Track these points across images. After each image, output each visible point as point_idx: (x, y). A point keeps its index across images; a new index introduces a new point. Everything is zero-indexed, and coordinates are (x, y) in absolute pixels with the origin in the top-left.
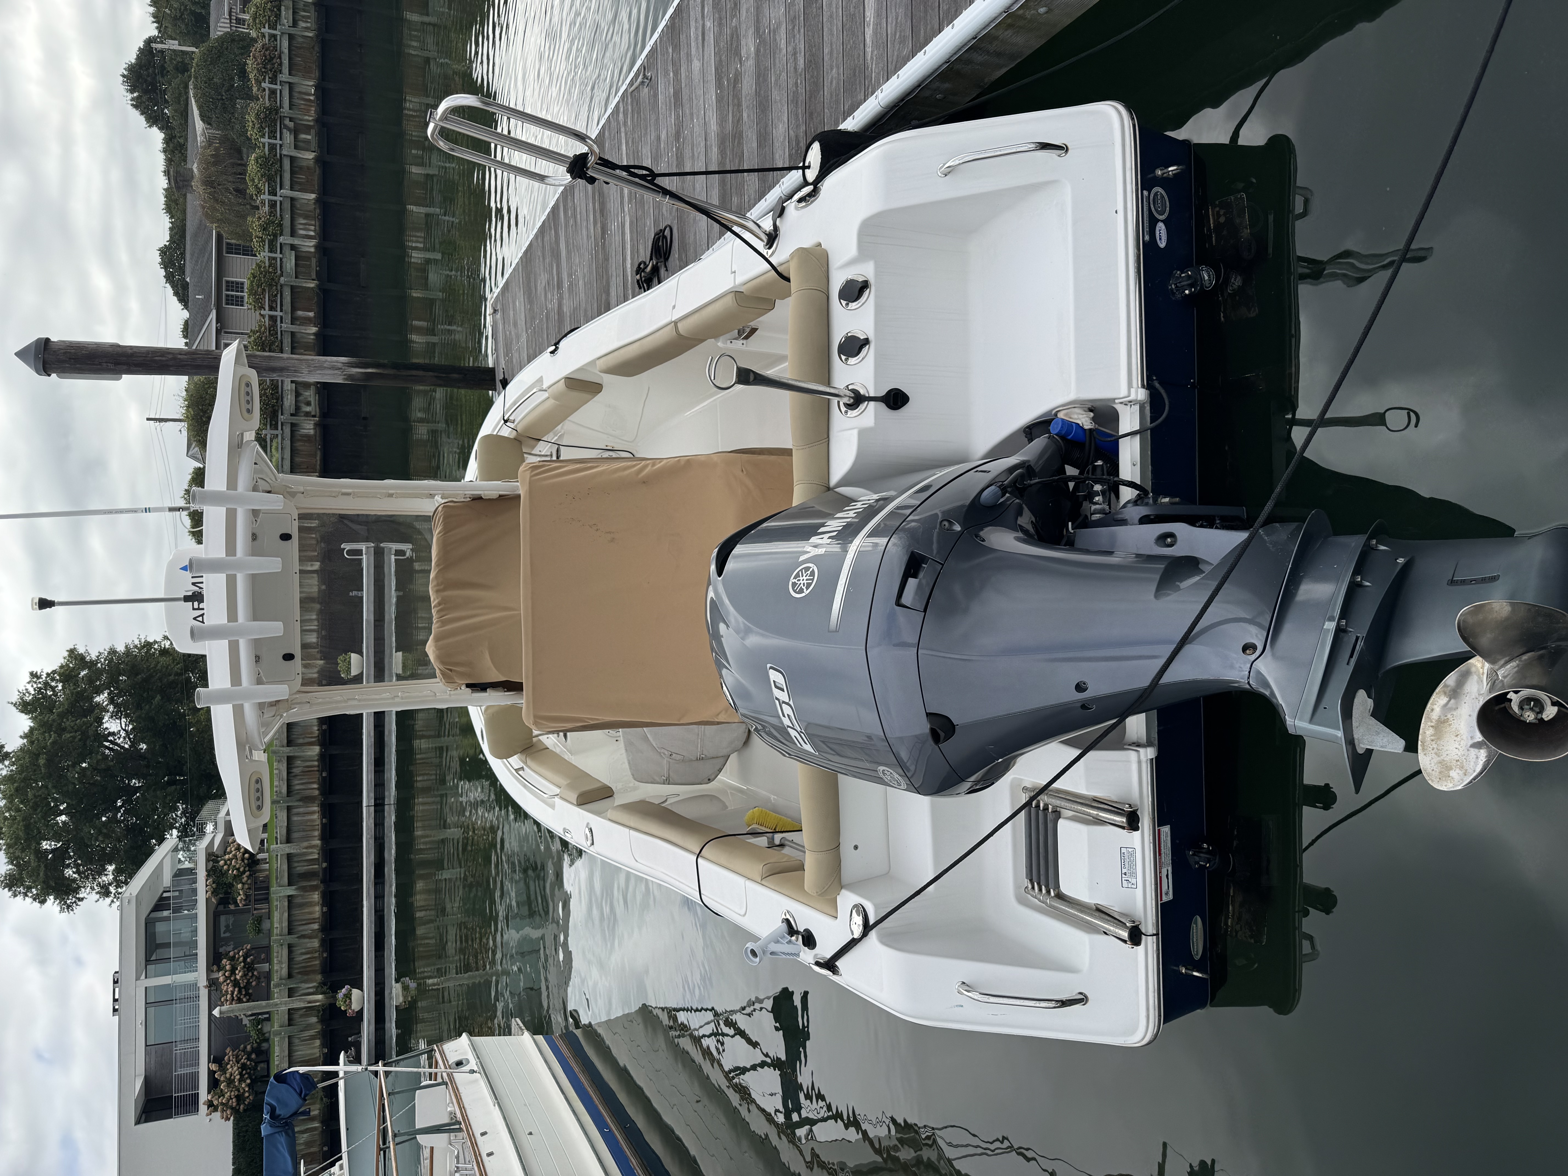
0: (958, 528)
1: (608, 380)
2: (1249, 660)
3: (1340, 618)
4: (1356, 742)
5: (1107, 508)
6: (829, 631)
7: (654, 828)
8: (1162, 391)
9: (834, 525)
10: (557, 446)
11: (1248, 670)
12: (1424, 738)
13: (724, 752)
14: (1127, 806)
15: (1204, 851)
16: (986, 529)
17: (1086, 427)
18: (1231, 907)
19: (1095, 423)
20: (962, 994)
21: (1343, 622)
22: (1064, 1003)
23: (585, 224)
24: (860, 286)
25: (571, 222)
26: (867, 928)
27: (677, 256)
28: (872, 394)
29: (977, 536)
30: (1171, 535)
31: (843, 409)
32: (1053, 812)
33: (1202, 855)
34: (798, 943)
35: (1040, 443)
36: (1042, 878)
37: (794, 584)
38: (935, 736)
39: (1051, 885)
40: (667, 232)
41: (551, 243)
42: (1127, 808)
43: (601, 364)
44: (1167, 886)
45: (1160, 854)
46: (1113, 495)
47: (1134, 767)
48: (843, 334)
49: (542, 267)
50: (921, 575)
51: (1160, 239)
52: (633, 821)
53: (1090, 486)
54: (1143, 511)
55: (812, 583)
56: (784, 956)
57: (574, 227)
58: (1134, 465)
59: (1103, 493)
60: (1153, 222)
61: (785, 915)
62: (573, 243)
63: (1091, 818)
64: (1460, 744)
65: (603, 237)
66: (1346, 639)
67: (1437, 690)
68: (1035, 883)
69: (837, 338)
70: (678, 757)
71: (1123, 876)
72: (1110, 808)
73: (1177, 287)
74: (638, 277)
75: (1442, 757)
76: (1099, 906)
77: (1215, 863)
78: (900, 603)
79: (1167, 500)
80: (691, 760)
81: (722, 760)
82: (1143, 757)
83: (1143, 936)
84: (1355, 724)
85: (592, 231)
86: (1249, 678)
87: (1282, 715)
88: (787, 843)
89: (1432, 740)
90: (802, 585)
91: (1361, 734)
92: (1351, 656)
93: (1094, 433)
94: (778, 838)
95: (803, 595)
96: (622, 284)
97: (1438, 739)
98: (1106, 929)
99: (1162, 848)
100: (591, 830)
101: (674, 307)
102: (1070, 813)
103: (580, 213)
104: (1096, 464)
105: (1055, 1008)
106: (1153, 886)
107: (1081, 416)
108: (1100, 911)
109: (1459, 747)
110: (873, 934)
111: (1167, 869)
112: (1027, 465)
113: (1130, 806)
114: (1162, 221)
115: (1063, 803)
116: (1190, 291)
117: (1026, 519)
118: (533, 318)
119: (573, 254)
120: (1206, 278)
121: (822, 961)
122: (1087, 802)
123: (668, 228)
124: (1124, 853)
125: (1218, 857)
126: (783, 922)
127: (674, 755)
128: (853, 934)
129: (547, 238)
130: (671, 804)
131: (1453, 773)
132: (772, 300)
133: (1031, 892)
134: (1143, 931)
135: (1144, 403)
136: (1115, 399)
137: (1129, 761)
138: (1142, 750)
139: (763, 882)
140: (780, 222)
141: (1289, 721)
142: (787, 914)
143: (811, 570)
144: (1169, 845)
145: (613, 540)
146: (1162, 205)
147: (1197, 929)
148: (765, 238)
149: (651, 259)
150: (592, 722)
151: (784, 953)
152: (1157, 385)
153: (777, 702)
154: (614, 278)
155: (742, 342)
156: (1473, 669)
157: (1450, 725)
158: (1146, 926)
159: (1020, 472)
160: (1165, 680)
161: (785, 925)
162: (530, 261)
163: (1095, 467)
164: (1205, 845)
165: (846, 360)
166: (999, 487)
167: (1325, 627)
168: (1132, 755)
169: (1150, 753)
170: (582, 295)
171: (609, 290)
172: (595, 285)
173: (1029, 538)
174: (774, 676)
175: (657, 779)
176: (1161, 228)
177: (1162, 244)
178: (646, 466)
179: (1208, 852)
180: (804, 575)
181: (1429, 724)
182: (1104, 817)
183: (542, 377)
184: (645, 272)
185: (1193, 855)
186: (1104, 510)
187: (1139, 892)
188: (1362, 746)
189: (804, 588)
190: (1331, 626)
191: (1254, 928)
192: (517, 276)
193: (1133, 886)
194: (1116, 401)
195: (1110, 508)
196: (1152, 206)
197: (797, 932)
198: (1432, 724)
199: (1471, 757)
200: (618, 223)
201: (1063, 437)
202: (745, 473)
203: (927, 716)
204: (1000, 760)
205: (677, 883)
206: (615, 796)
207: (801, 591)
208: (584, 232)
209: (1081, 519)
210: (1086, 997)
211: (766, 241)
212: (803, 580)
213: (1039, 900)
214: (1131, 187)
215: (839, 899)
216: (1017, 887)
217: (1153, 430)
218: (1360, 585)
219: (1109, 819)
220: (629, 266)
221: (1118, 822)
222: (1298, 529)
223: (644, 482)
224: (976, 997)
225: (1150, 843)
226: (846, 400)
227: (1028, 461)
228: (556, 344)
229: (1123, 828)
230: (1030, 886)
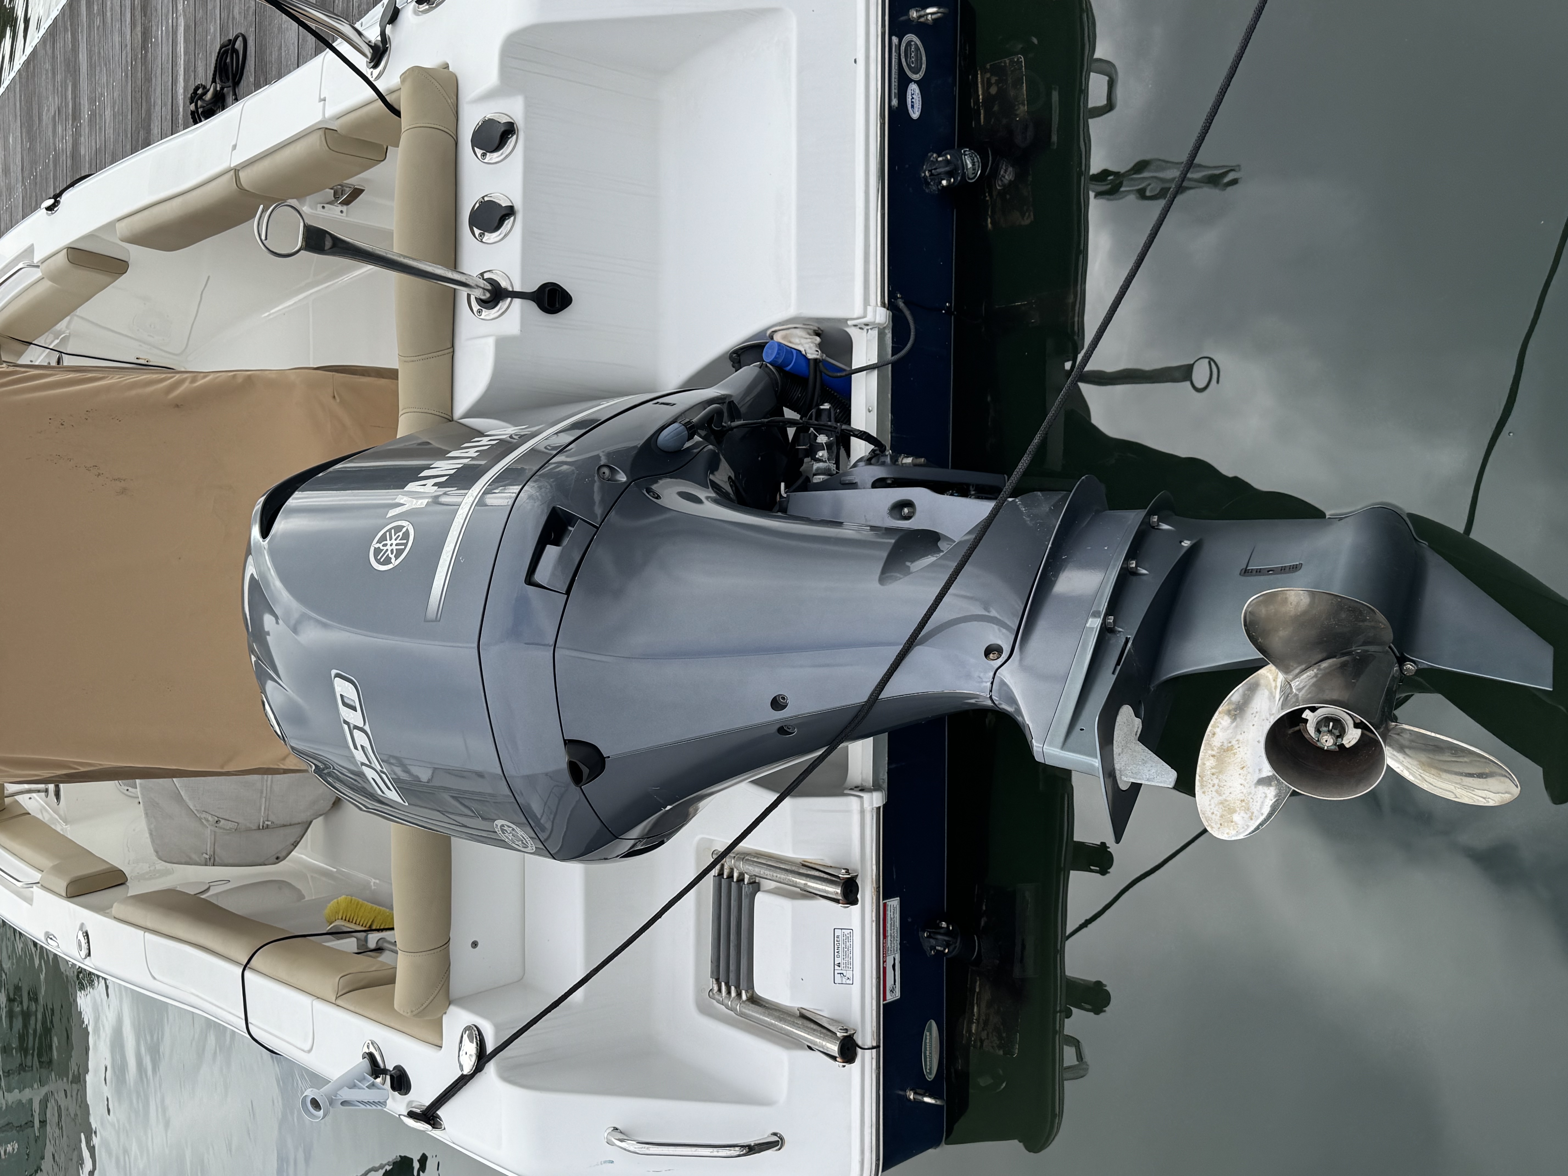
0: (622, 478)
1: (136, 254)
2: (992, 666)
3: (1107, 614)
4: (1117, 773)
5: (833, 467)
6: (426, 621)
7: (180, 928)
8: (907, 313)
9: (444, 467)
10: (57, 355)
11: (991, 680)
12: (1203, 771)
13: (303, 817)
14: (843, 871)
15: (942, 931)
16: (661, 482)
17: (810, 356)
18: (976, 1008)
19: (823, 352)
20: (613, 1144)
21: (1111, 619)
22: (752, 1149)
23: (118, 25)
24: (503, 129)
25: (98, 22)
26: (483, 1058)
27: (252, 80)
28: (517, 288)
29: (649, 491)
30: (909, 504)
31: (476, 307)
32: (750, 883)
33: (939, 937)
34: (385, 1087)
35: (749, 372)
36: (732, 976)
37: (377, 551)
38: (576, 774)
39: (743, 984)
40: (239, 45)
41: (65, 52)
42: (843, 875)
43: (123, 228)
44: (893, 979)
45: (885, 937)
46: (842, 452)
47: (856, 818)
48: (478, 197)
49: (50, 87)
50: (566, 541)
51: (913, 106)
52: (150, 919)
53: (812, 436)
54: (878, 472)
55: (404, 550)
56: (363, 1107)
57: (101, 29)
58: (870, 411)
59: (829, 446)
60: (904, 82)
61: (368, 1047)
62: (99, 53)
63: (798, 890)
64: (1246, 779)
65: (144, 47)
66: (1113, 641)
67: (1220, 709)
68: (723, 984)
69: (469, 202)
70: (230, 825)
71: (836, 967)
72: (822, 875)
73: (931, 175)
74: (192, 107)
75: (1224, 797)
76: (804, 1011)
77: (955, 947)
78: (532, 580)
79: (909, 460)
80: (249, 830)
81: (298, 830)
82: (867, 806)
83: (859, 1050)
84: (1117, 749)
85: (128, 37)
86: (991, 691)
87: (1029, 739)
88: (386, 945)
89: (1213, 774)
90: (389, 552)
91: (1123, 764)
92: (1118, 664)
93: (821, 364)
94: (373, 939)
95: (390, 566)
96: (169, 117)
97: (1220, 772)
98: (811, 1042)
99: (888, 929)
100: (86, 935)
101: (234, 147)
102: (772, 885)
103: (112, 9)
104: (822, 407)
105: (739, 1156)
106: (874, 981)
107: (803, 341)
108: (805, 1018)
109: (1246, 785)
110: (491, 1068)
111: (894, 957)
112: (727, 401)
113: (847, 871)
114: (915, 82)
115: (763, 872)
116: (948, 181)
117: (723, 475)
118: (34, 163)
119: (98, 69)
120: (970, 166)
121: (418, 1111)
122: (794, 868)
123: (240, 39)
124: (838, 937)
125: (959, 941)
126: (364, 1058)
127: (222, 822)
128: (462, 1070)
129: (59, 45)
130: (217, 895)
131: (1236, 817)
132: (381, 146)
133: (717, 997)
134: (860, 1043)
135: (884, 328)
136: (847, 320)
137: (849, 811)
138: (866, 796)
139: (339, 1002)
140: (393, 31)
141: (1037, 746)
142: (371, 1046)
143: (404, 530)
144: (898, 924)
145: (124, 491)
146: (917, 60)
147: (931, 1038)
148: (368, 51)
149: (214, 81)
150: (82, 769)
151: (362, 1102)
152: (901, 304)
153: (346, 727)
154: (158, 108)
155: (340, 208)
156: (1262, 682)
157: (1235, 754)
158: (863, 1036)
159: (716, 408)
160: (886, 694)
161: (366, 1061)
162: (33, 76)
163: (820, 412)
164: (944, 924)
165: (481, 235)
166: (685, 425)
167: (1088, 625)
168: (852, 803)
169: (877, 799)
170: (110, 132)
171: (150, 126)
172: (129, 117)
173: (723, 498)
174: (342, 688)
175: (195, 857)
176: (914, 91)
177: (915, 114)
178: (182, 381)
179: (947, 933)
180: (394, 538)
181: (1210, 752)
182: (813, 888)
183: (33, 245)
184: (204, 100)
185: (928, 937)
186: (829, 469)
187: (856, 988)
188: (1125, 779)
189: (392, 556)
190: (1095, 623)
191: (1004, 1035)
192: (12, 100)
193: (848, 982)
194: (849, 323)
195: (838, 468)
196: (903, 60)
197: (384, 1071)
198: (1214, 753)
199: (1259, 796)
200: (167, 28)
201: (780, 368)
202: (338, 400)
203: (565, 744)
204: (669, 807)
205: (214, 1008)
206: (128, 884)
207: (388, 561)
208: (117, 38)
209: (800, 481)
210: (782, 1139)
211: (369, 55)
212: (392, 544)
213: (727, 1007)
214: (875, 29)
215: (445, 1019)
216: (699, 990)
217: (894, 365)
218: (1134, 573)
219: (819, 890)
220: (181, 91)
221: (831, 893)
222: (1064, 499)
223: (177, 406)
224: (632, 1149)
225: (872, 921)
226: (478, 293)
227: (730, 396)
228: (57, 197)
229: (837, 901)
230: (716, 988)
